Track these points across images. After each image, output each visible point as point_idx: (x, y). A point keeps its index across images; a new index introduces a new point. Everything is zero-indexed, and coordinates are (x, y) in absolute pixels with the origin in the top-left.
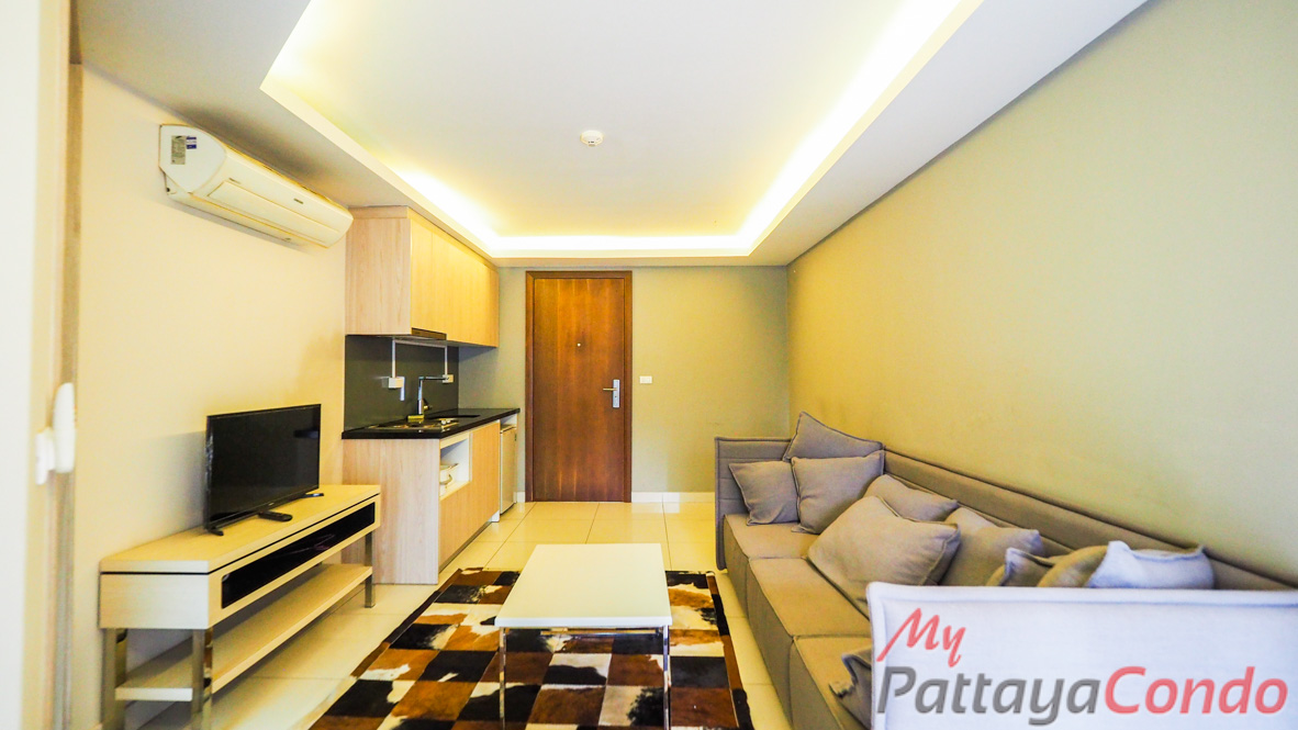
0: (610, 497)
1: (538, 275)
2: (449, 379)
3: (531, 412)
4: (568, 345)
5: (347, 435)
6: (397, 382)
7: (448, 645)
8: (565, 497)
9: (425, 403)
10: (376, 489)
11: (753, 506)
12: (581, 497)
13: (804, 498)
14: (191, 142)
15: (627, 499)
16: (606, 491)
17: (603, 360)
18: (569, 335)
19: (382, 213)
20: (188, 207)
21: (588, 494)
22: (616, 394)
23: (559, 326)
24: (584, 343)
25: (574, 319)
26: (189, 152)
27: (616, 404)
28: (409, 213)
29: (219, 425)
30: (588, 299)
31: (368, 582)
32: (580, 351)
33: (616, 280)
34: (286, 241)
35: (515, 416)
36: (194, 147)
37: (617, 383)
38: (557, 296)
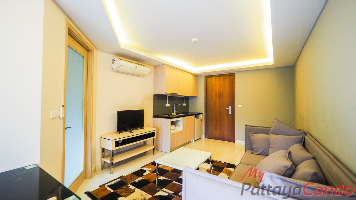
0: (229, 140)
1: (208, 77)
2: (185, 104)
3: (206, 114)
4: (216, 96)
5: (154, 117)
6: (168, 105)
7: (162, 167)
8: (215, 138)
9: (176, 110)
10: (155, 129)
11: (254, 148)
12: (220, 139)
13: (271, 148)
14: (114, 60)
15: (234, 142)
16: (227, 138)
17: (226, 100)
18: (216, 92)
19: (160, 67)
20: (117, 71)
21: (222, 138)
22: (230, 110)
23: (213, 91)
24: (220, 95)
25: (218, 88)
26: (114, 61)
27: (230, 113)
28: (165, 66)
29: (120, 113)
30: (221, 82)
31: (154, 149)
32: (220, 97)
33: (230, 76)
34: (138, 76)
35: (202, 115)
36: (115, 60)
37: (230, 107)
38: (214, 82)
